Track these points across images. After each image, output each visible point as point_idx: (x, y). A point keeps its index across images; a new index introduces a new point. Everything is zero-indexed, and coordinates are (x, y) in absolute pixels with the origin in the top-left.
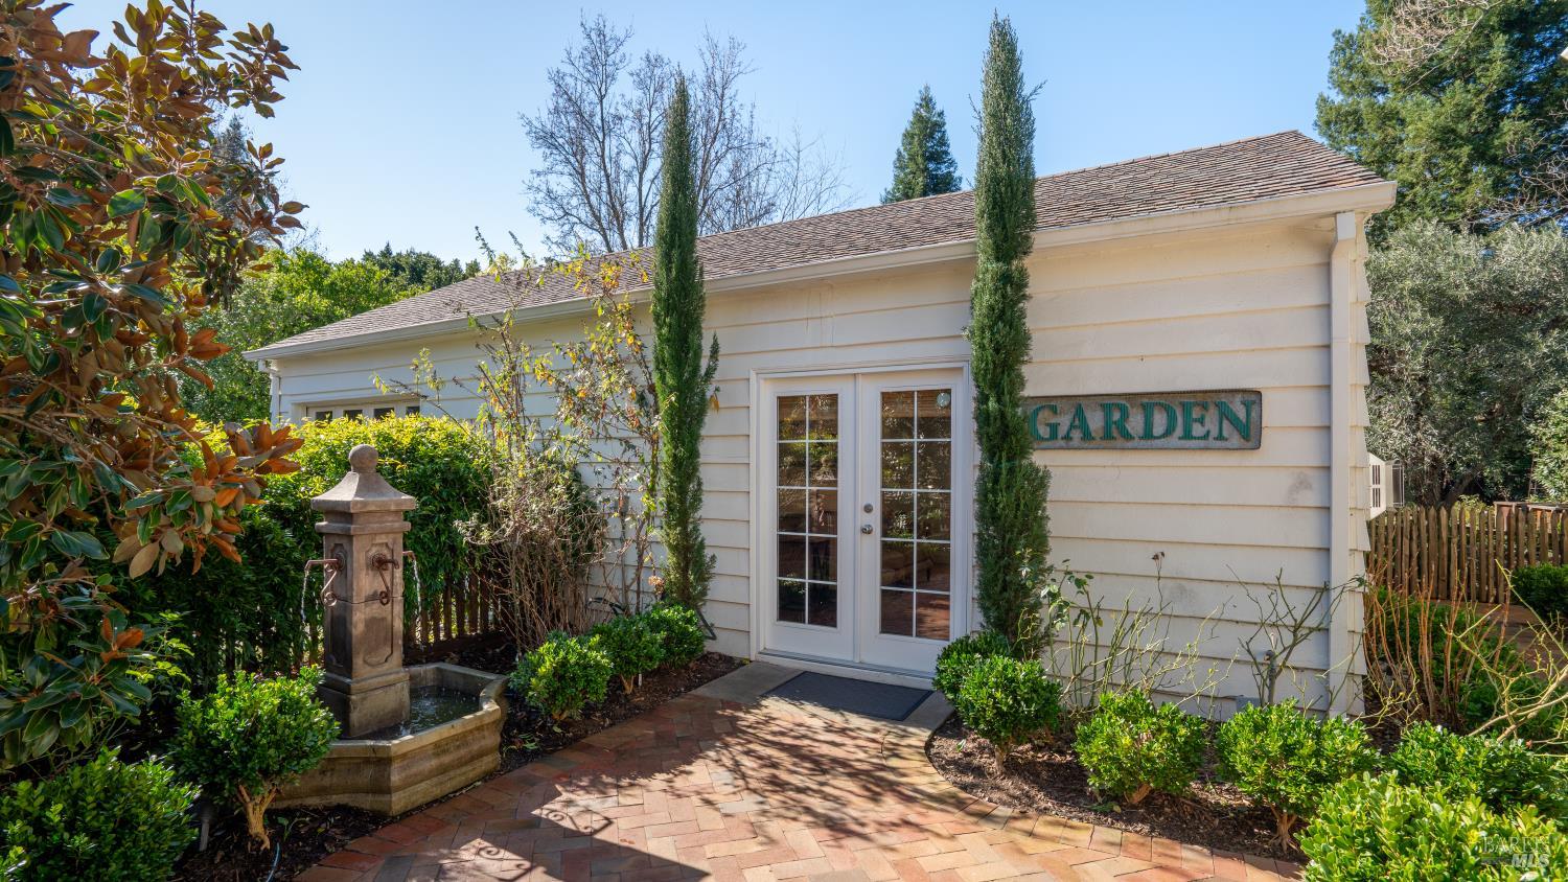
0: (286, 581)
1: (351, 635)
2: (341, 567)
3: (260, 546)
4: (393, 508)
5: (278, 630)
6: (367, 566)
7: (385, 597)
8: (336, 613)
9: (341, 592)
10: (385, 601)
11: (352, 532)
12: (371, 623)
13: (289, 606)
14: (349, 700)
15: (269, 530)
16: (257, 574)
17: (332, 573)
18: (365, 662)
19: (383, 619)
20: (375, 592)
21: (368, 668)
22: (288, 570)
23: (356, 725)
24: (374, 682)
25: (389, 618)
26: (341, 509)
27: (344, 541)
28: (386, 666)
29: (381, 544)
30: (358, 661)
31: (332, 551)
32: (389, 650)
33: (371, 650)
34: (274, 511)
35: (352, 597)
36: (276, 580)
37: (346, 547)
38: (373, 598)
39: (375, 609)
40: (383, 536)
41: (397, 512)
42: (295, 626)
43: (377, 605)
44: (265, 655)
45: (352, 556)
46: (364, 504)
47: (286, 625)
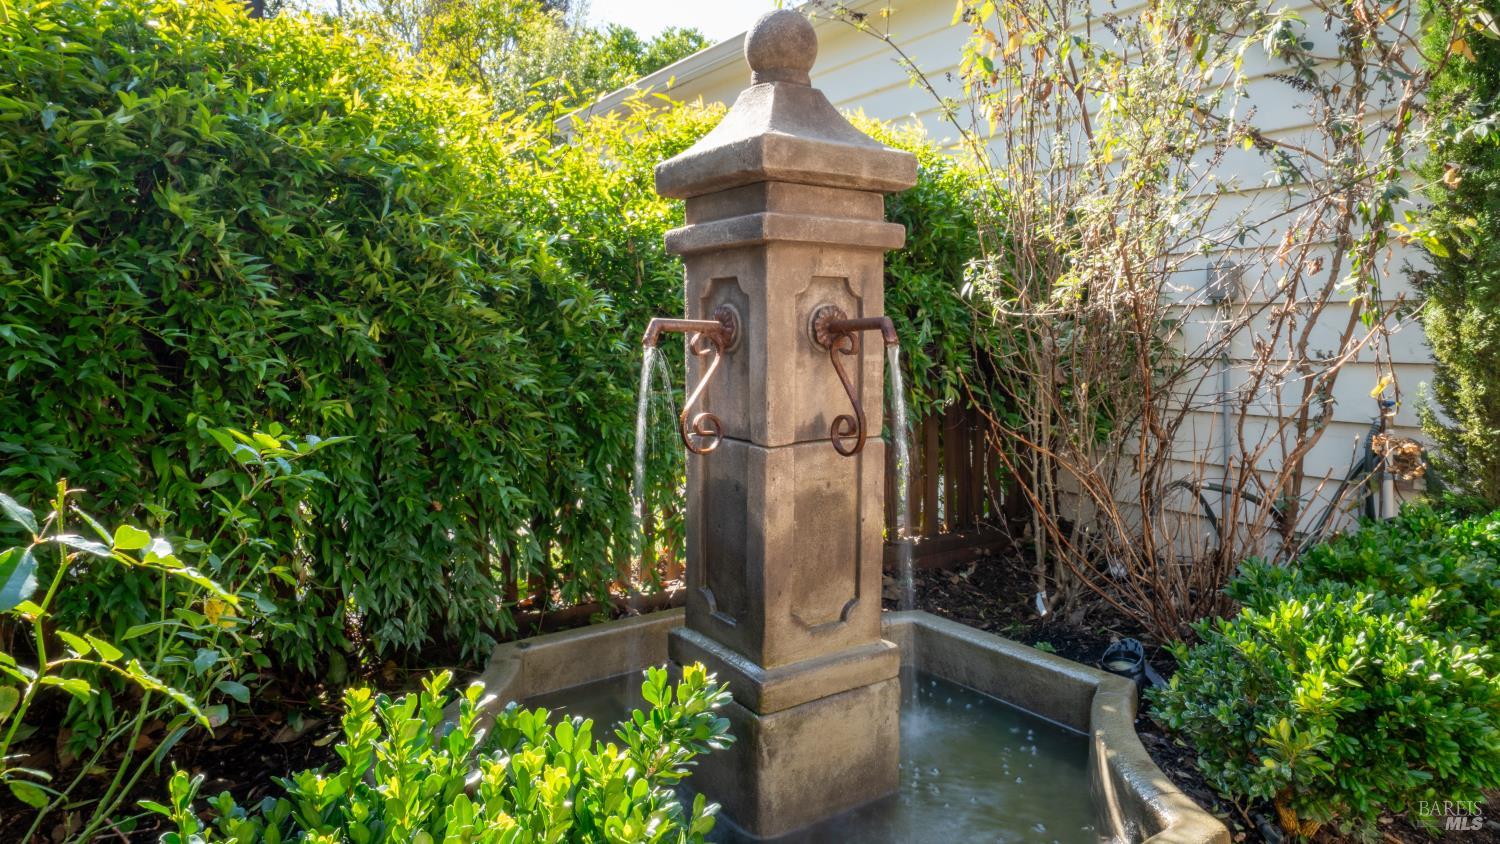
0: (601, 404)
1: (760, 539)
2: (731, 342)
3: (551, 328)
4: (866, 174)
5: (586, 505)
6: (800, 338)
7: (845, 434)
8: (717, 473)
9: (733, 419)
10: (849, 444)
11: (767, 232)
12: (811, 505)
13: (605, 459)
14: (758, 729)
15: (567, 291)
16: (546, 383)
17: (708, 359)
18: (796, 621)
19: (838, 498)
20: (819, 420)
21: (802, 637)
22: (604, 381)
23: (776, 804)
24: (822, 680)
25: (852, 496)
26: (732, 169)
27: (740, 269)
28: (846, 631)
29: (833, 280)
30: (778, 616)
31: (707, 300)
32: (850, 585)
33: (808, 588)
34: (577, 256)
35: (762, 428)
36: (581, 396)
37: (746, 283)
38: (812, 435)
39: (821, 467)
40: (839, 257)
41: (870, 191)
42: (617, 504)
43: (822, 456)
44: (565, 555)
45: (763, 311)
46: (799, 150)
47: (599, 499)
